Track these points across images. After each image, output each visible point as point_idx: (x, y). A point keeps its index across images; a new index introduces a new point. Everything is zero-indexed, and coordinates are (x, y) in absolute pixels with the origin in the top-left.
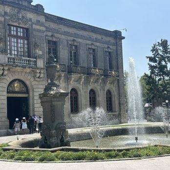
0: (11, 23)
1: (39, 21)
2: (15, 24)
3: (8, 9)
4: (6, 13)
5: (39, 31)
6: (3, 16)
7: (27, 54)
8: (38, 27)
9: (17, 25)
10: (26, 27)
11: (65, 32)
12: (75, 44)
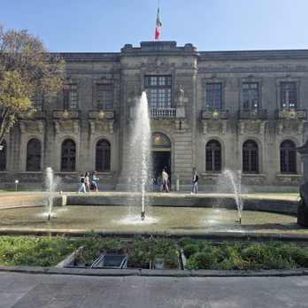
0: (147, 73)
1: (186, 64)
2: (153, 74)
3: (145, 60)
4: (143, 65)
5: (186, 75)
6: (139, 68)
7: (169, 104)
8: (184, 71)
9: (155, 74)
10: (167, 73)
11: (235, 68)
12: (254, 80)
